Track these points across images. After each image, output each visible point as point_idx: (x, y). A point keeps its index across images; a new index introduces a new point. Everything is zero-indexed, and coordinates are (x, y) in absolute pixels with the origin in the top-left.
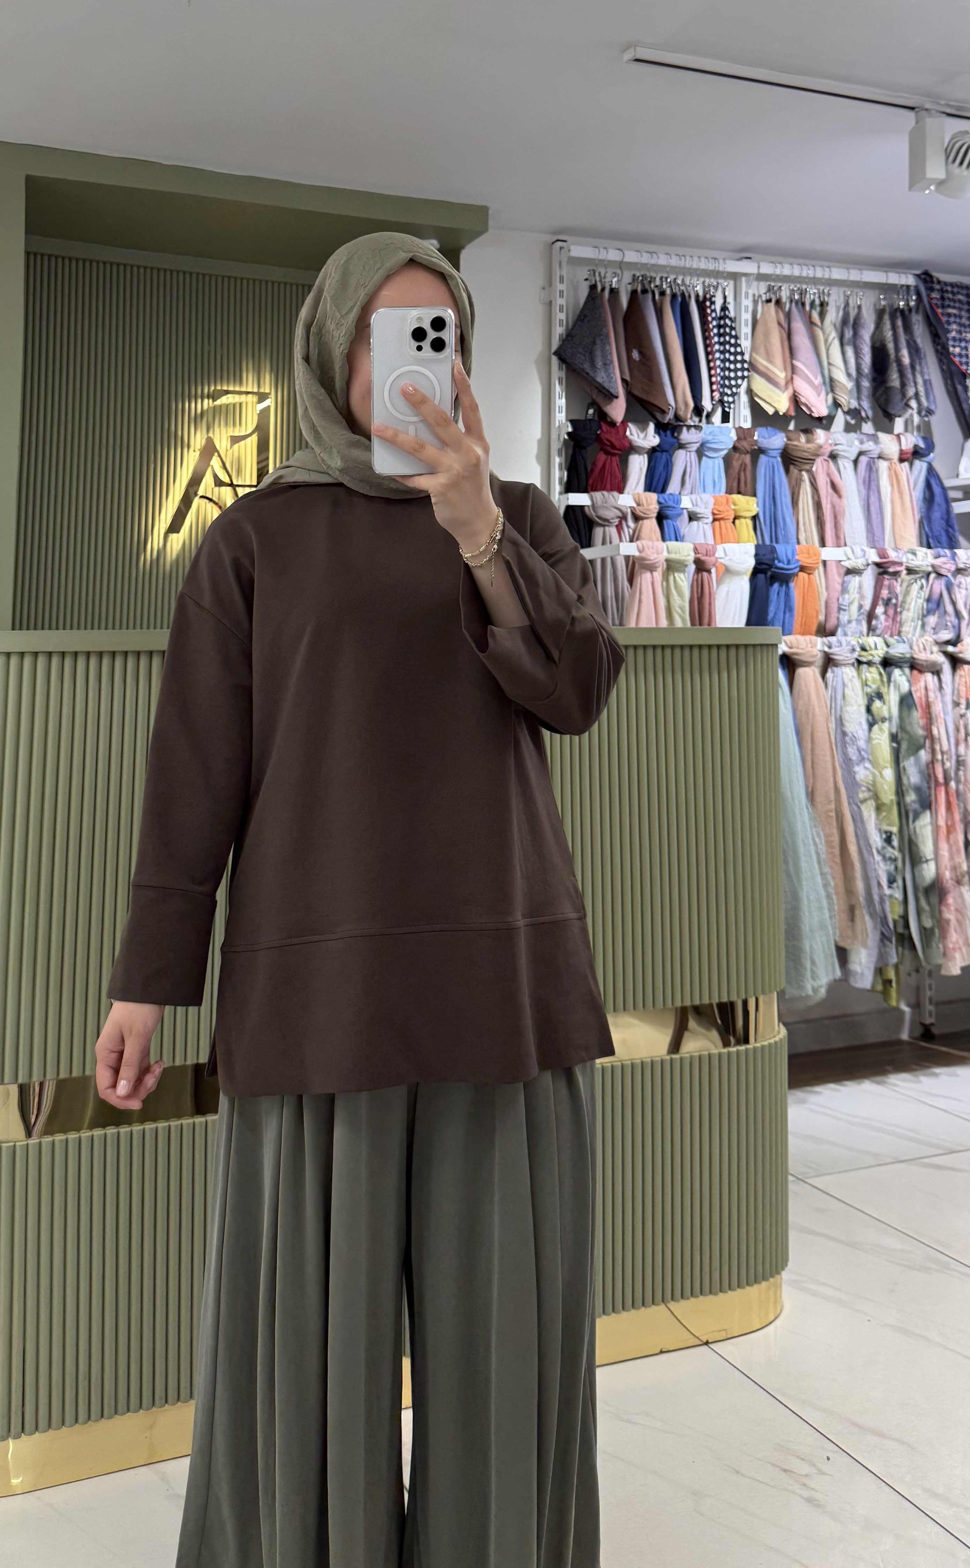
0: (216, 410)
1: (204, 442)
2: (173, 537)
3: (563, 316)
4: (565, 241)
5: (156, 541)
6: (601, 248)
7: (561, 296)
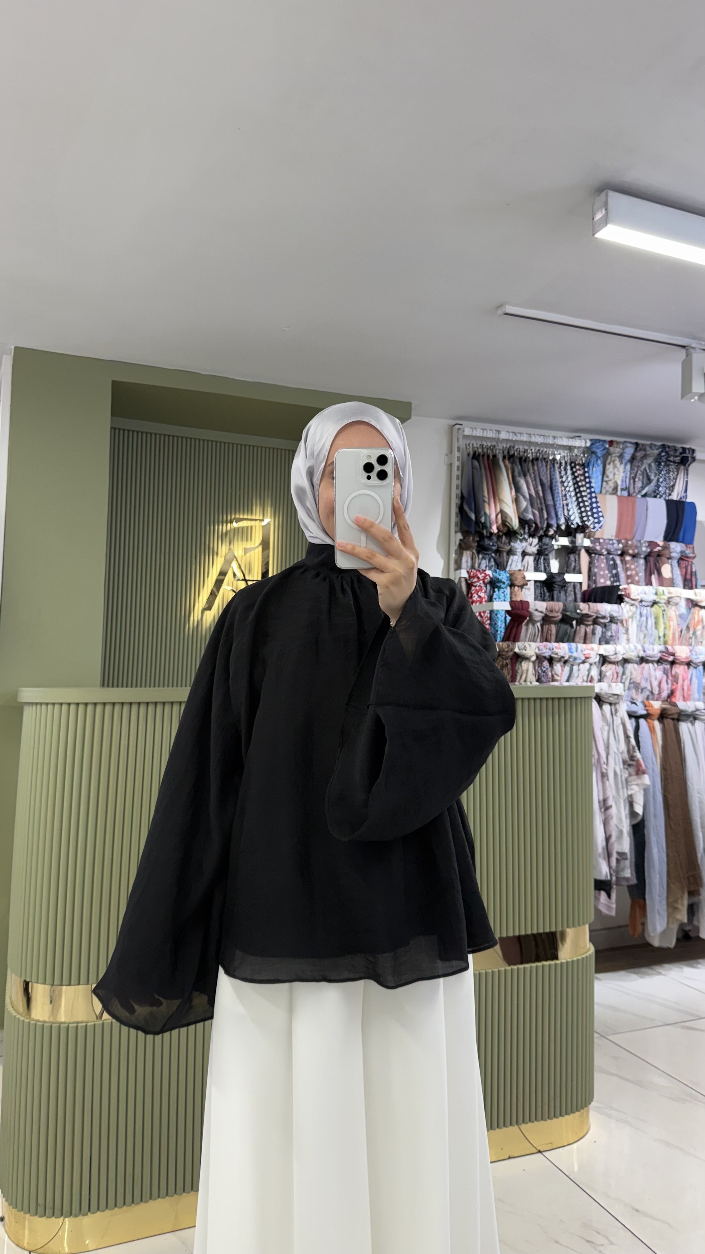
0: (236, 530)
1: (227, 551)
2: (207, 613)
3: (459, 473)
4: (461, 425)
5: (196, 615)
6: (485, 429)
7: (458, 460)
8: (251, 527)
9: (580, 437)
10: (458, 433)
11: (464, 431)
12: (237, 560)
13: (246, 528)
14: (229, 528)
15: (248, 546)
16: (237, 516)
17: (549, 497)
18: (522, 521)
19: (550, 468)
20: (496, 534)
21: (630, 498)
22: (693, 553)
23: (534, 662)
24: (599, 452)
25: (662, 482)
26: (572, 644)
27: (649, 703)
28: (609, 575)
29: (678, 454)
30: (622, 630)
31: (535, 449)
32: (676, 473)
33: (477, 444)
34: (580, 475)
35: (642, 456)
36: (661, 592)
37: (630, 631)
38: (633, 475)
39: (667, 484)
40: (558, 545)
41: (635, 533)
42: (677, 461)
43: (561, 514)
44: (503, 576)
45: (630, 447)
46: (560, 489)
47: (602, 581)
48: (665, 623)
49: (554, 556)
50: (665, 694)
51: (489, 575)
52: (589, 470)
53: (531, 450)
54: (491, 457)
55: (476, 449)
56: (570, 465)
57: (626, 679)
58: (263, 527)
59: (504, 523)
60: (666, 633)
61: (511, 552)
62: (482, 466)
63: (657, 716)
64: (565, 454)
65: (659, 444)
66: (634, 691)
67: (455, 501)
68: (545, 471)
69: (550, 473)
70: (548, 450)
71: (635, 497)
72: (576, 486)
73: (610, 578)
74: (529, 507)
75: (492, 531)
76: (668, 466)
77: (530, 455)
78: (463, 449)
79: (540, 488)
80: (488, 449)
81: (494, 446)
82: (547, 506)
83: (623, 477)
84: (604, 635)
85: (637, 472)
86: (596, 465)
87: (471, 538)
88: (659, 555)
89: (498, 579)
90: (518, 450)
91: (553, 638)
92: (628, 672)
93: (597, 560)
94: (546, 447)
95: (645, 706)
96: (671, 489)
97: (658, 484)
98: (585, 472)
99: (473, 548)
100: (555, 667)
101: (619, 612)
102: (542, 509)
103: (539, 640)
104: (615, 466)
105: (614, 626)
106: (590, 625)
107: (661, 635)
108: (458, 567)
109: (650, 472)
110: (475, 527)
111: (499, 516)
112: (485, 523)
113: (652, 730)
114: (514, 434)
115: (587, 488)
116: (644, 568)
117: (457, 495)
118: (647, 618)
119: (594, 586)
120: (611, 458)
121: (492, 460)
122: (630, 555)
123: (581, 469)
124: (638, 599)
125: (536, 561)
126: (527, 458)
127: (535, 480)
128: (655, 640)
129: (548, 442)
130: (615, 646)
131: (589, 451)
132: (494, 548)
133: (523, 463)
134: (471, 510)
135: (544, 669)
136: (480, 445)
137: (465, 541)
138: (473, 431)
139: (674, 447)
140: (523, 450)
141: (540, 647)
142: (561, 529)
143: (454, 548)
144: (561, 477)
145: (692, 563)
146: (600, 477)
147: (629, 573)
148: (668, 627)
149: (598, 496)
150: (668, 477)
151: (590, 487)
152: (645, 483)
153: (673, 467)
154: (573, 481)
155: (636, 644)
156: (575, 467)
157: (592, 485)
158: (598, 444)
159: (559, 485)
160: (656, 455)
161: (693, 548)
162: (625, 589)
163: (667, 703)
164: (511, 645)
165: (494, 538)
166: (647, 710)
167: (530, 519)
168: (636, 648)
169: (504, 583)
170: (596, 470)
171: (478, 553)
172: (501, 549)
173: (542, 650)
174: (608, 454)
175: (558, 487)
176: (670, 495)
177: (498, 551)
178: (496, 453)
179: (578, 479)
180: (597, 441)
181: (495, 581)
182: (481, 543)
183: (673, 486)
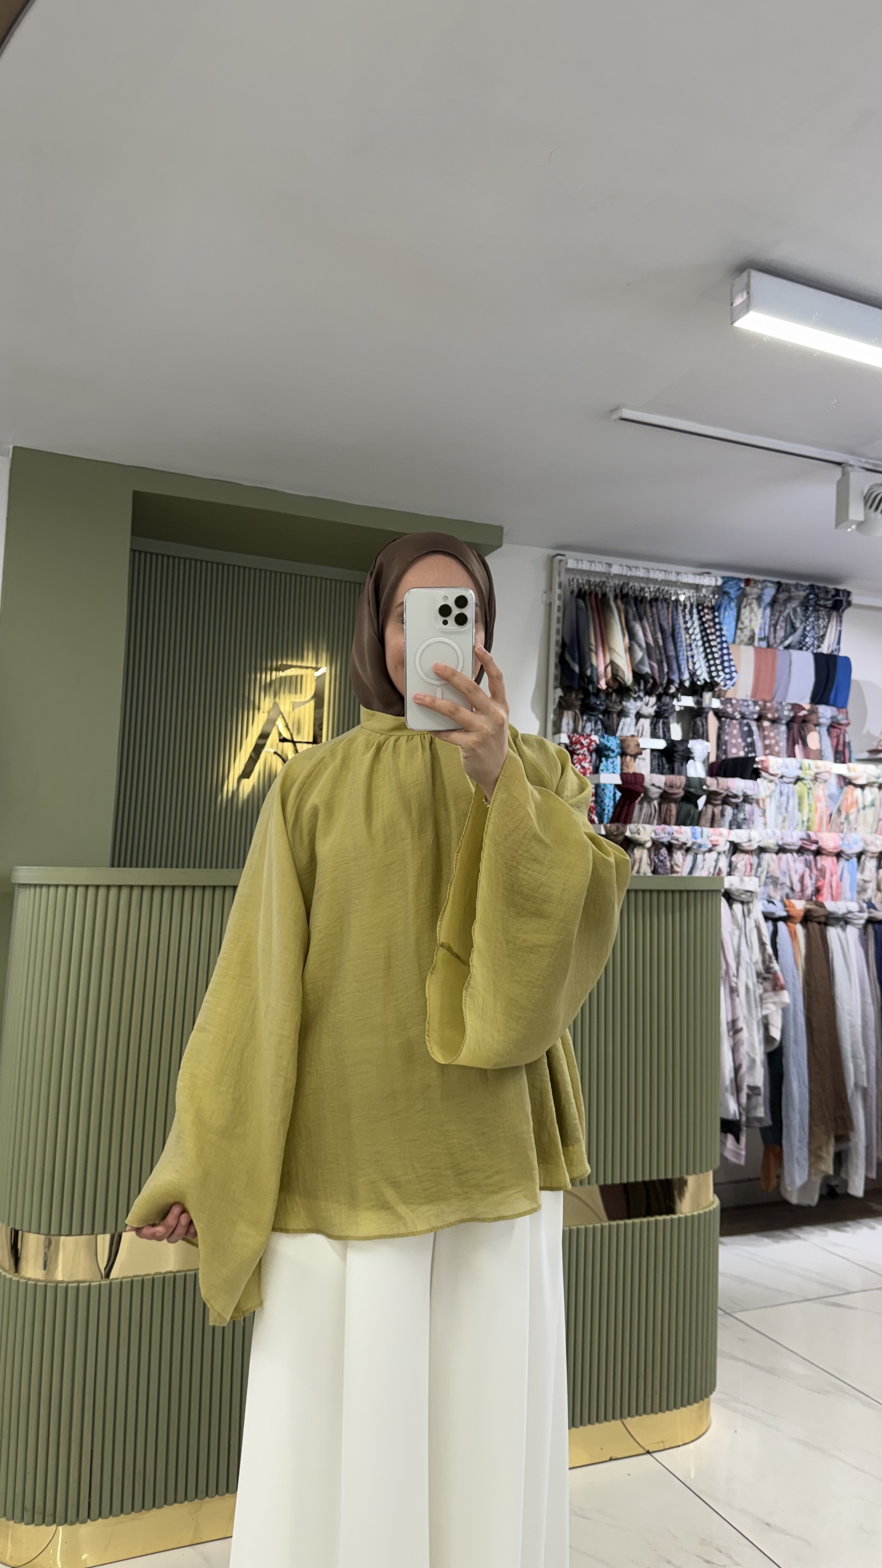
0: (282, 680)
1: (271, 705)
2: (245, 781)
3: (560, 615)
4: (563, 555)
5: (231, 783)
6: (593, 562)
7: (559, 598)
8: (302, 676)
9: (709, 573)
10: (560, 565)
11: (567, 563)
12: (283, 718)
13: (294, 679)
14: (274, 677)
15: (298, 700)
16: (285, 663)
17: (671, 647)
18: (636, 676)
19: (673, 612)
20: (604, 690)
21: (769, 650)
22: (847, 718)
23: (649, 849)
24: (733, 593)
25: (809, 631)
26: (696, 827)
27: (790, 902)
28: (743, 744)
29: (829, 596)
30: (757, 811)
31: (655, 588)
32: (827, 620)
33: (583, 580)
34: (708, 620)
35: (785, 598)
36: (807, 766)
37: (767, 814)
38: (773, 622)
39: (816, 633)
40: (680, 706)
41: (776, 693)
42: (829, 606)
43: (684, 668)
44: (613, 743)
45: (770, 587)
46: (683, 636)
47: (734, 751)
48: (810, 805)
49: (675, 720)
50: (809, 891)
51: (595, 741)
52: (720, 614)
53: (649, 588)
54: (600, 596)
55: (581, 586)
56: (697, 607)
57: (762, 872)
58: (318, 677)
59: (615, 676)
60: (810, 816)
61: (622, 714)
62: (589, 606)
63: (799, 919)
64: (691, 595)
65: (807, 584)
66: (771, 887)
67: (554, 649)
68: (666, 614)
69: (673, 616)
70: (670, 589)
71: (775, 648)
72: (704, 633)
73: (744, 747)
74: (646, 658)
75: (600, 687)
76: (817, 611)
77: (647, 595)
78: (565, 586)
79: (659, 635)
80: (595, 586)
81: (604, 582)
82: (668, 658)
83: (761, 624)
84: (735, 817)
85: (779, 618)
86: (728, 608)
87: (574, 696)
88: (804, 721)
89: (606, 746)
90: (633, 588)
91: (673, 820)
92: (764, 864)
93: (729, 725)
94: (668, 585)
95: (785, 906)
96: (821, 639)
97: (804, 632)
98: (715, 617)
99: (576, 708)
100: (675, 856)
101: (754, 790)
102: (662, 662)
103: (655, 822)
104: (752, 611)
105: (747, 807)
106: (718, 805)
107: (805, 819)
108: (557, 730)
109: (796, 618)
110: (579, 684)
111: (609, 669)
112: (591, 676)
113: (793, 935)
114: (628, 569)
115: (718, 637)
116: (785, 736)
117: (557, 642)
118: (788, 798)
119: (724, 757)
120: (747, 601)
121: (601, 599)
122: (769, 720)
123: (710, 613)
124: (778, 774)
125: (654, 726)
126: (643, 598)
127: (654, 625)
128: (797, 825)
129: (670, 579)
130: (749, 830)
131: (720, 591)
132: (602, 708)
133: (638, 603)
134: (574, 660)
135: (662, 858)
136: (587, 581)
137: (566, 698)
138: (578, 563)
139: (825, 588)
140: (639, 588)
141: (657, 831)
142: (685, 687)
143: (552, 707)
144: (686, 622)
145: (845, 731)
146: (734, 623)
147: (767, 742)
148: (813, 808)
149: (731, 647)
150: (817, 625)
151: (721, 636)
152: (788, 632)
153: (823, 613)
154: (700, 628)
155: (775, 829)
156: (703, 610)
157: (723, 633)
158: (731, 583)
159: (683, 632)
160: (802, 598)
161: (847, 713)
162: (762, 761)
163: (811, 902)
164: (620, 827)
165: (603, 696)
166: (787, 911)
167: (647, 673)
168: (774, 834)
169: (613, 751)
170: (729, 615)
171: (582, 714)
172: (610, 710)
173: (659, 835)
174: (743, 595)
175: (681, 634)
176: (819, 647)
177: (607, 712)
178: (606, 591)
179: (706, 625)
180: (730, 579)
181: (601, 748)
182: (587, 702)
183: (823, 636)
